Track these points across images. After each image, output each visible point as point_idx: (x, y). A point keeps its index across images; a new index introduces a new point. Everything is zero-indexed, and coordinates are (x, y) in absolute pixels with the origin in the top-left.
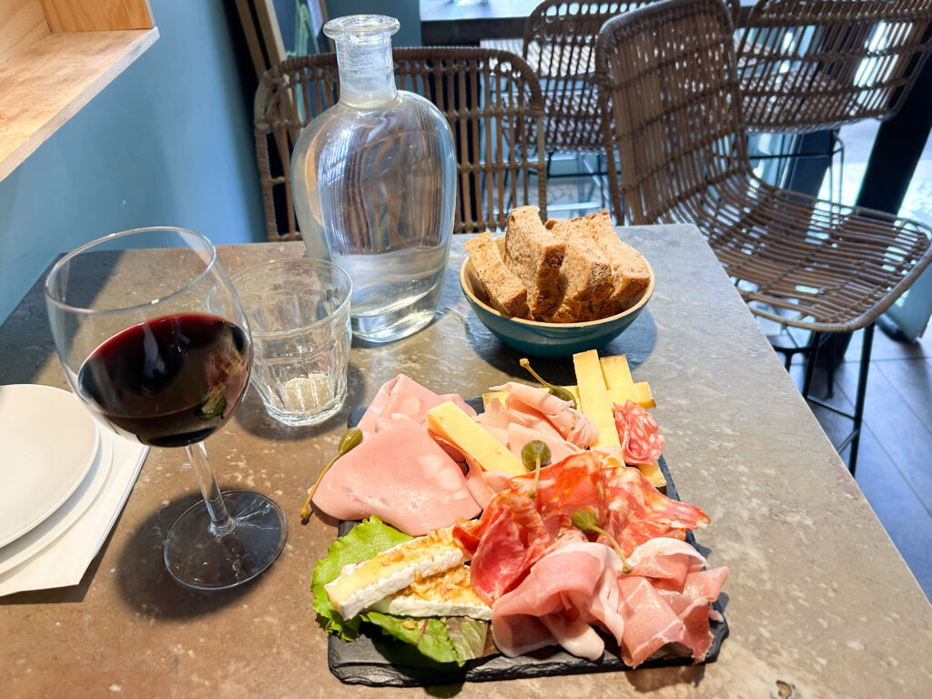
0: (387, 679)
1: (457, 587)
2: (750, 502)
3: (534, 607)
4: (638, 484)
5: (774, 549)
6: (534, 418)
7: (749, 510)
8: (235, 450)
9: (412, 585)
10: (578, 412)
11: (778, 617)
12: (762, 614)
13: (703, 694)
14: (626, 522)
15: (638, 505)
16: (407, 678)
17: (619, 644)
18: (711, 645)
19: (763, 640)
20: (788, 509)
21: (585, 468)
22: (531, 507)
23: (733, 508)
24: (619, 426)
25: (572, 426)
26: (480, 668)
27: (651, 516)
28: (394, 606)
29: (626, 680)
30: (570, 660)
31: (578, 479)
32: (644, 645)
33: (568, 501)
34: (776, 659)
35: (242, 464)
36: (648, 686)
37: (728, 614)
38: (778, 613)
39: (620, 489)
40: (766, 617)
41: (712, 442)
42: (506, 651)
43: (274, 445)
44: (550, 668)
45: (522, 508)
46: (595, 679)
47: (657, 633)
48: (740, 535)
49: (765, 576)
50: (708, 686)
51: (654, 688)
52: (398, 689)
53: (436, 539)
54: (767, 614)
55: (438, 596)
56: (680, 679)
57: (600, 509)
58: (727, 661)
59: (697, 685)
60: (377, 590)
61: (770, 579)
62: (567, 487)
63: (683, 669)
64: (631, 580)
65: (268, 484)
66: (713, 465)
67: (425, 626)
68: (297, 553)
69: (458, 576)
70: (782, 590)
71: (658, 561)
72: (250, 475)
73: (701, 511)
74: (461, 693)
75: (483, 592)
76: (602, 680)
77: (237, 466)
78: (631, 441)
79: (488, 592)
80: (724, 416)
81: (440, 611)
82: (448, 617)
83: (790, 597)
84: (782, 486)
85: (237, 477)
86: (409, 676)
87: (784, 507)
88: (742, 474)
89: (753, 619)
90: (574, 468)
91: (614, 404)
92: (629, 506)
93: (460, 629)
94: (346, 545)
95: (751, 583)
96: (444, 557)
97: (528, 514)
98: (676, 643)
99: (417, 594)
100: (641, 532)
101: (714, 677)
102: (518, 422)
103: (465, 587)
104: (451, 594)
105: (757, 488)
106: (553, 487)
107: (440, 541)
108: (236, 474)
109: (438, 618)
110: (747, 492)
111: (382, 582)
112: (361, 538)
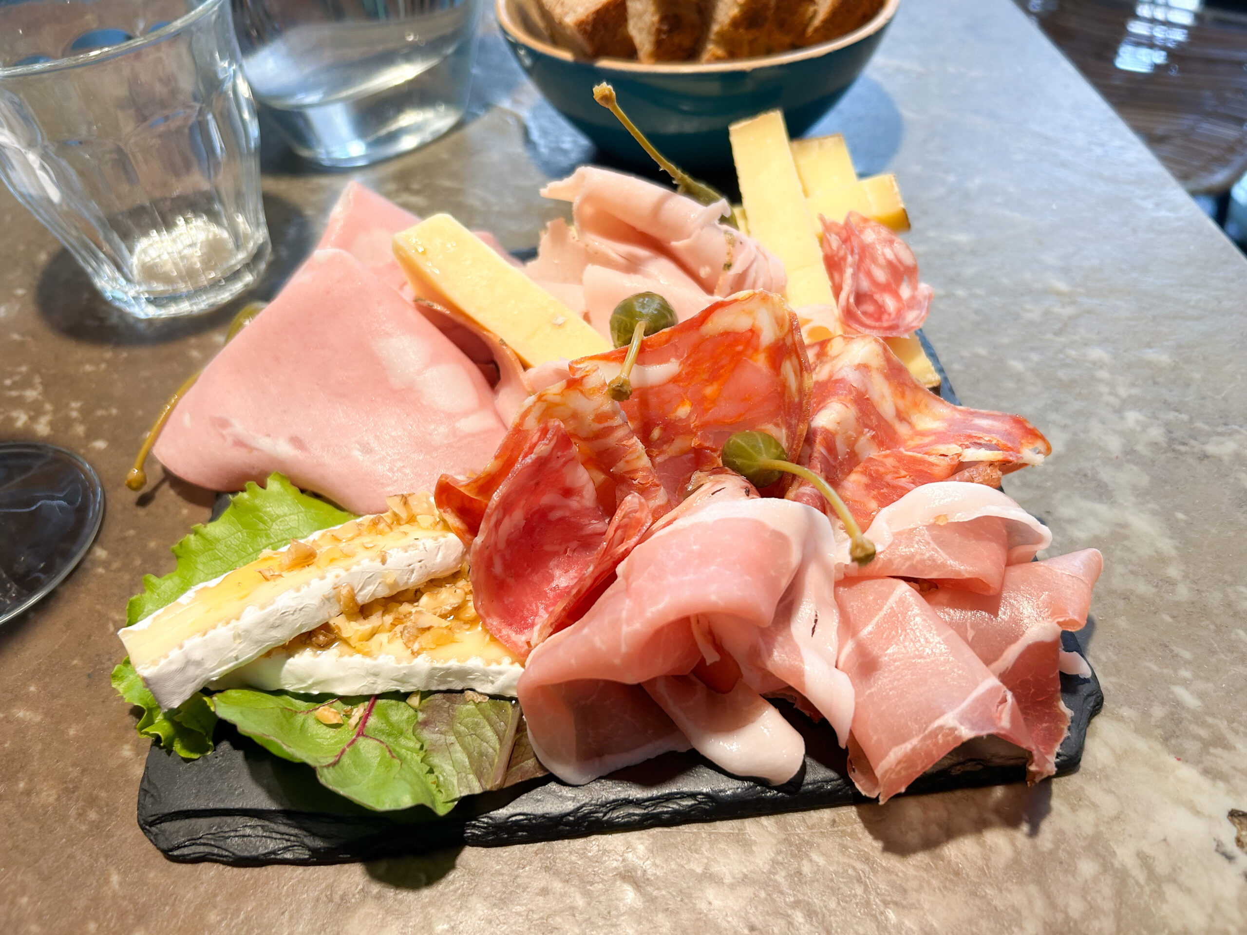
0: (272, 845)
1: (444, 623)
2: (1122, 418)
3: (617, 661)
4: (880, 370)
5: (1186, 513)
6: (641, 252)
7: (1122, 434)
8: (24, 369)
9: (331, 622)
10: (740, 234)
11: (1214, 660)
12: (1175, 656)
13: (1051, 852)
14: (853, 460)
15: (880, 417)
16: (318, 843)
17: (842, 744)
18: (1066, 734)
19: (1184, 714)
20: (1206, 428)
21: (753, 333)
22: (618, 421)
23: (1086, 431)
24: (833, 264)
25: (726, 259)
26: (502, 813)
27: (912, 443)
28: (289, 671)
29: (859, 827)
30: (722, 786)
31: (737, 360)
32: (907, 747)
33: (714, 413)
34: (1221, 758)
35: (31, 394)
36: (913, 838)
37: (1097, 660)
38: (1213, 653)
39: (837, 381)
40: (1187, 663)
41: (1028, 306)
42: (559, 770)
43: (108, 355)
44: (673, 806)
45: (597, 426)
46: (783, 828)
47: (942, 714)
48: (1106, 486)
49: (1173, 571)
50: (1062, 832)
51: (930, 844)
52: (300, 869)
53: (403, 515)
54: (1187, 655)
55: (398, 645)
56: (993, 817)
57: (789, 427)
58: (1103, 770)
59: (1034, 831)
60: (237, 636)
61: (1186, 577)
62: (710, 381)
63: (999, 792)
64: (870, 589)
65: (80, 430)
66: (1033, 349)
67: (365, 719)
68: (116, 565)
69: (449, 597)
70: (1214, 598)
71: (935, 539)
72: (44, 413)
73: (1030, 426)
74: (451, 876)
75: (506, 631)
76: (801, 830)
77: (20, 398)
78: (860, 297)
79: (520, 631)
80: (1050, 258)
81: (402, 681)
82: (425, 694)
83: (1236, 614)
84: (1188, 385)
85: (17, 419)
86: (323, 837)
87: (1199, 424)
88: (1098, 364)
89: (1155, 668)
90: (726, 334)
91: (822, 219)
92: (857, 419)
93: (451, 721)
94: (210, 543)
95: (1143, 588)
96: (412, 552)
97: (612, 441)
98: (991, 737)
99: (346, 642)
100: (889, 478)
101: (1074, 809)
102: (607, 263)
103: (466, 623)
104: (426, 639)
105: (1134, 391)
106: (675, 380)
107: (412, 520)
108: (14, 414)
109: (401, 697)
110: (1112, 399)
111: (251, 616)
112: (245, 526)
